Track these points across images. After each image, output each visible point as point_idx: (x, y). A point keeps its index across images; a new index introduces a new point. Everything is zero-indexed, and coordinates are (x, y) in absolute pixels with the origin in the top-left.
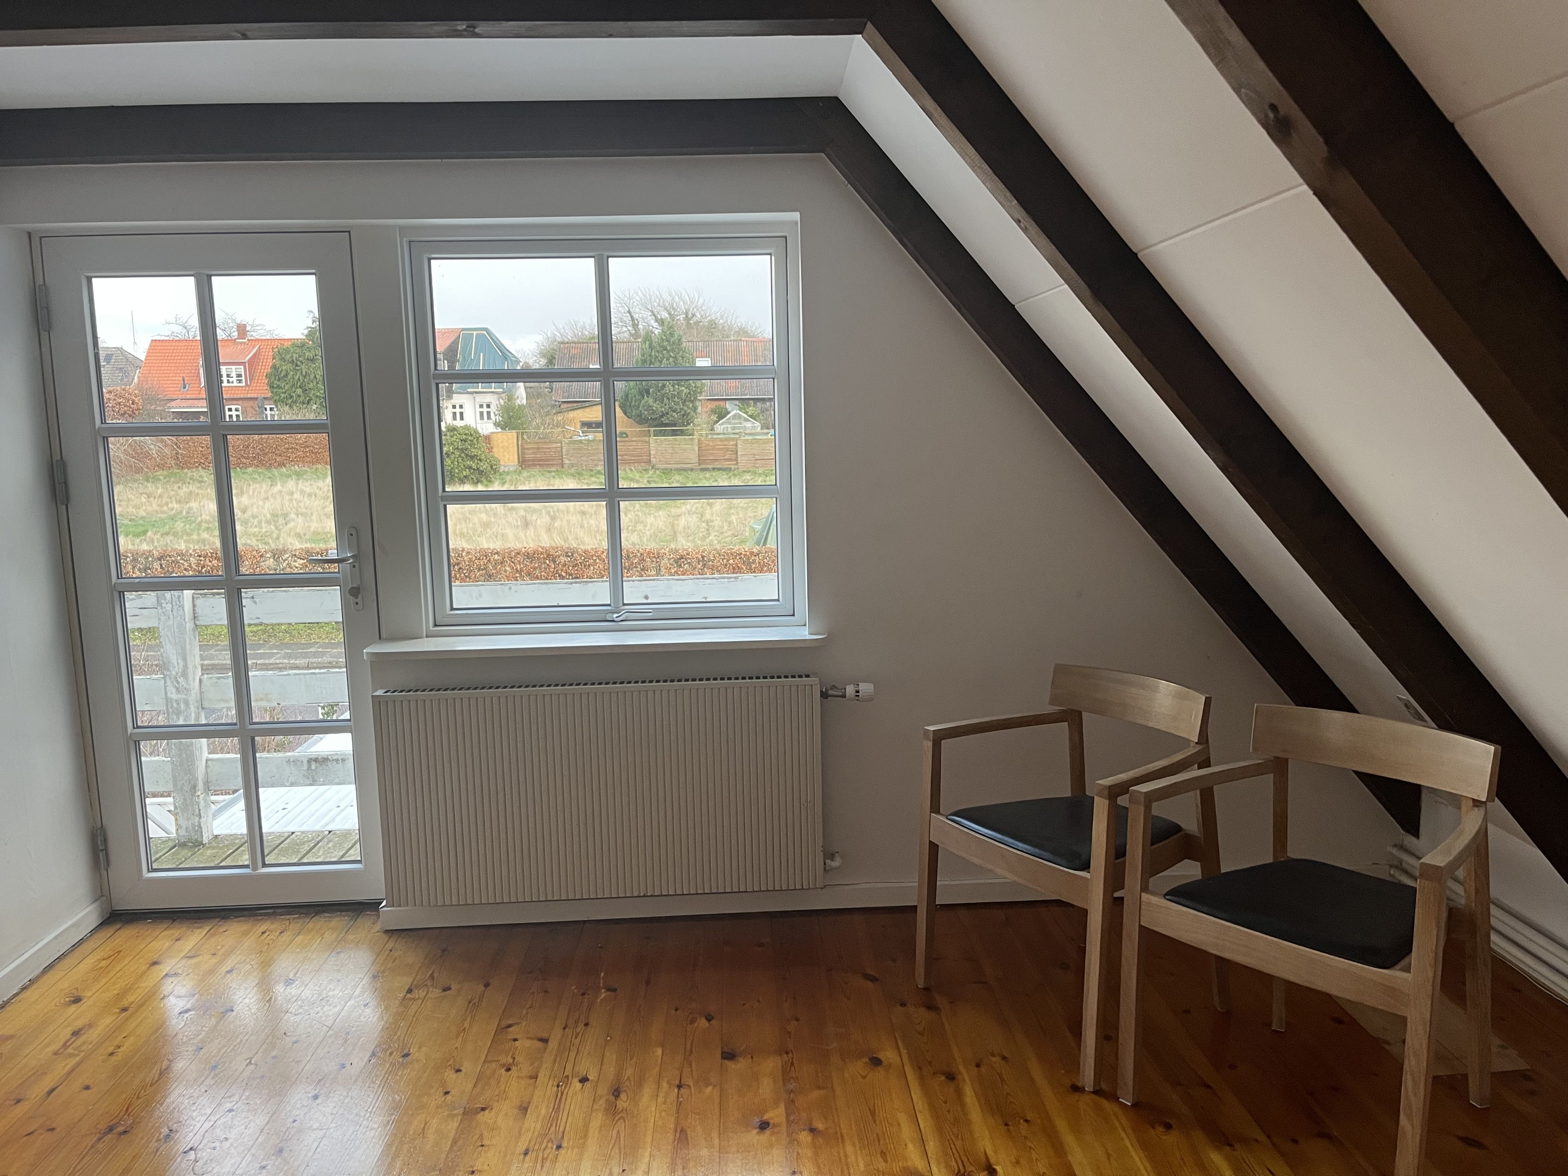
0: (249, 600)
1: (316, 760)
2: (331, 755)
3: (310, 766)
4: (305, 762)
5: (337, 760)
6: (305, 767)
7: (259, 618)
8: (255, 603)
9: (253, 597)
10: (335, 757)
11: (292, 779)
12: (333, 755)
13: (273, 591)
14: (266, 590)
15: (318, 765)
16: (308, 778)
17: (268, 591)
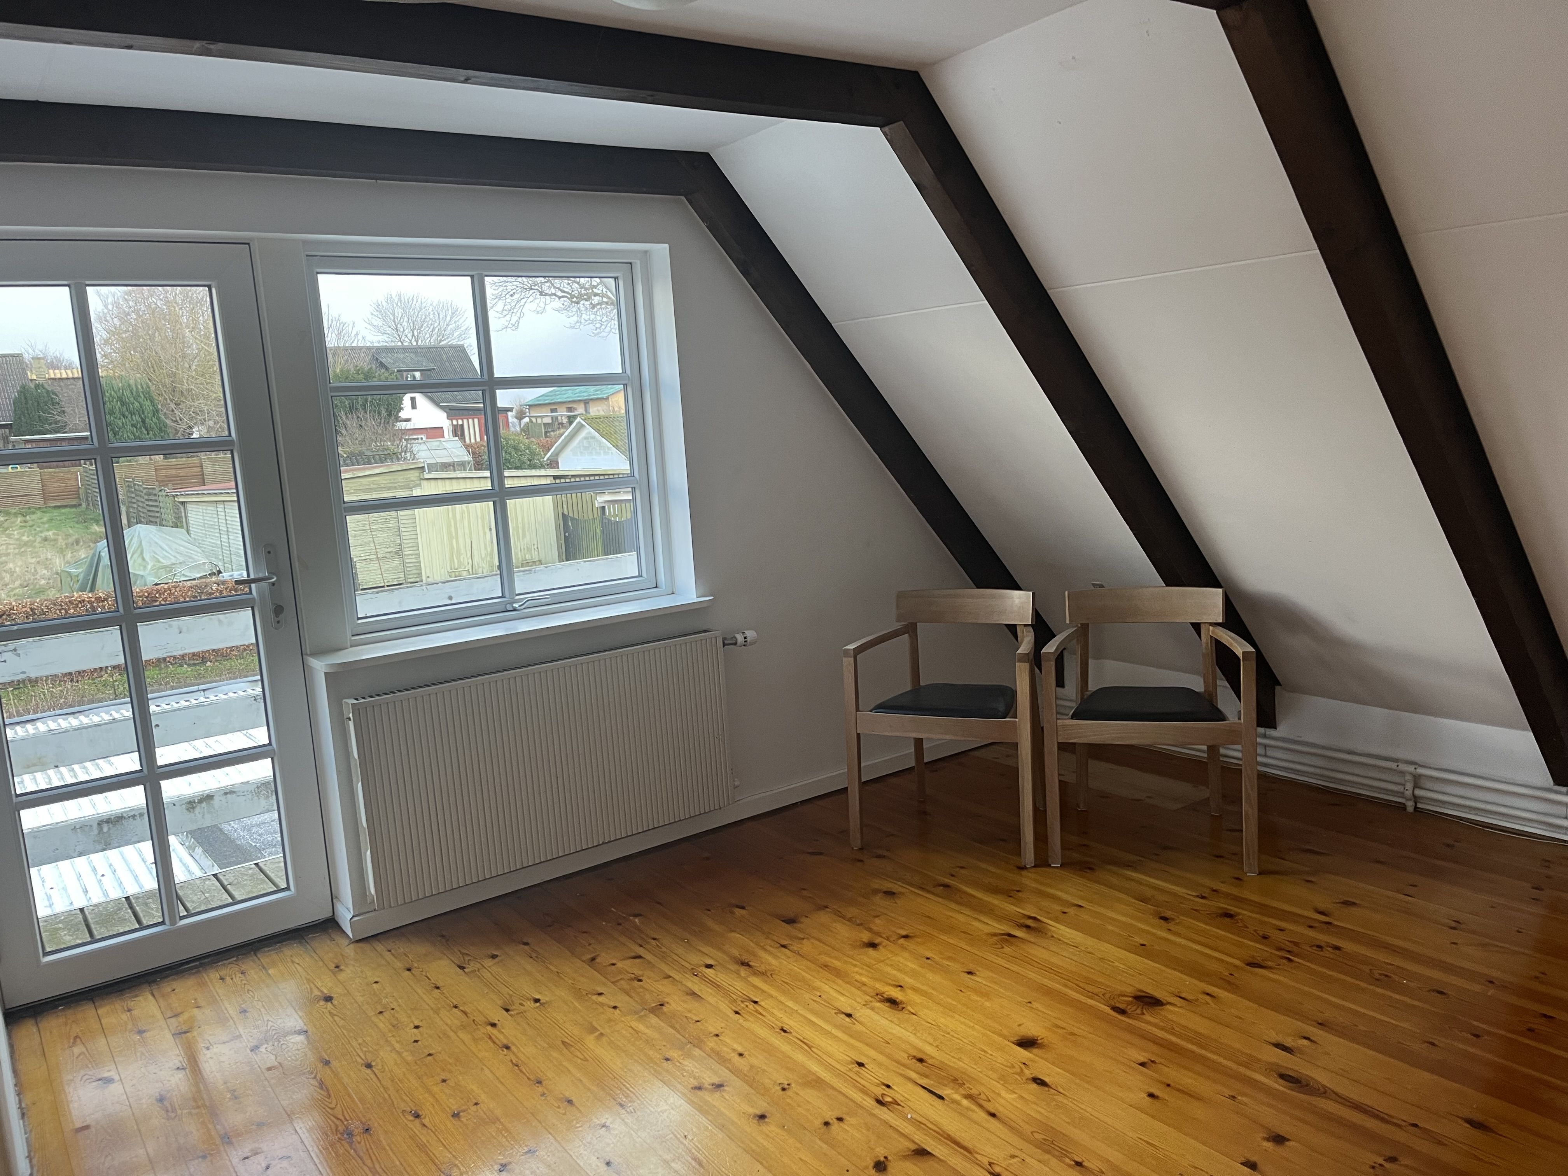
0: (10, 653)
1: (108, 821)
2: (125, 812)
3: (102, 829)
4: (95, 826)
5: (134, 816)
6: (96, 832)
7: (25, 673)
8: (19, 655)
9: (15, 650)
10: (132, 813)
11: (79, 848)
12: (129, 811)
13: (41, 640)
14: (30, 640)
15: (111, 826)
16: (100, 843)
17: (34, 641)
